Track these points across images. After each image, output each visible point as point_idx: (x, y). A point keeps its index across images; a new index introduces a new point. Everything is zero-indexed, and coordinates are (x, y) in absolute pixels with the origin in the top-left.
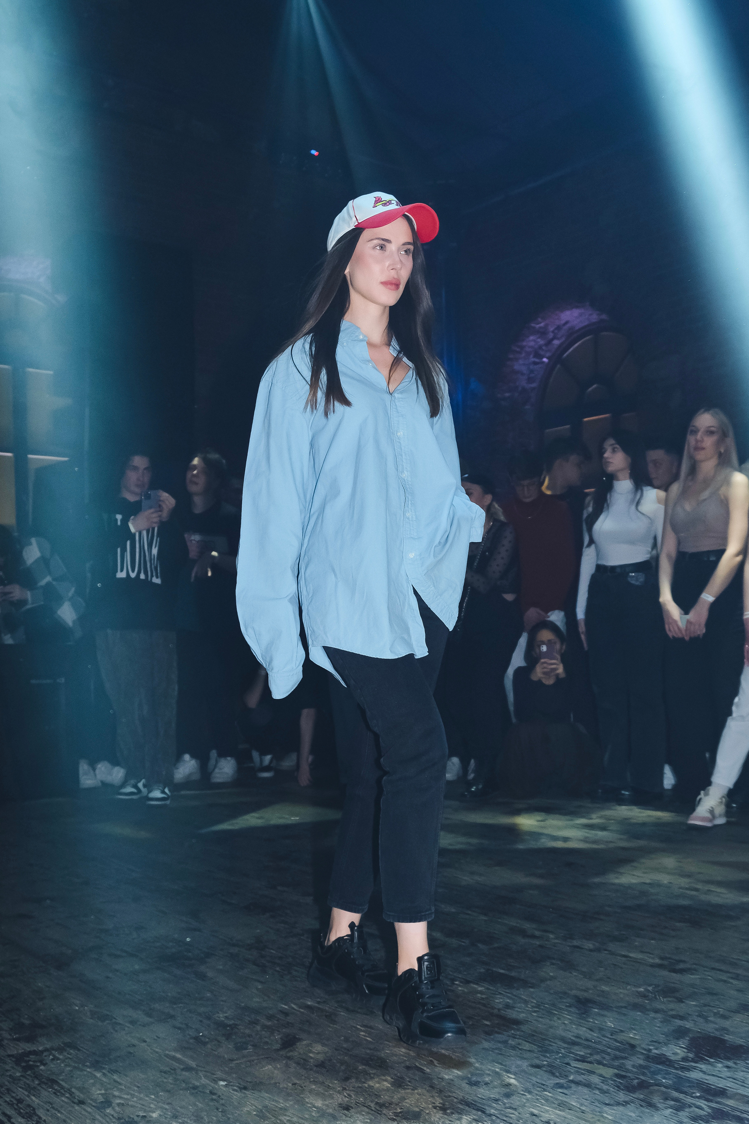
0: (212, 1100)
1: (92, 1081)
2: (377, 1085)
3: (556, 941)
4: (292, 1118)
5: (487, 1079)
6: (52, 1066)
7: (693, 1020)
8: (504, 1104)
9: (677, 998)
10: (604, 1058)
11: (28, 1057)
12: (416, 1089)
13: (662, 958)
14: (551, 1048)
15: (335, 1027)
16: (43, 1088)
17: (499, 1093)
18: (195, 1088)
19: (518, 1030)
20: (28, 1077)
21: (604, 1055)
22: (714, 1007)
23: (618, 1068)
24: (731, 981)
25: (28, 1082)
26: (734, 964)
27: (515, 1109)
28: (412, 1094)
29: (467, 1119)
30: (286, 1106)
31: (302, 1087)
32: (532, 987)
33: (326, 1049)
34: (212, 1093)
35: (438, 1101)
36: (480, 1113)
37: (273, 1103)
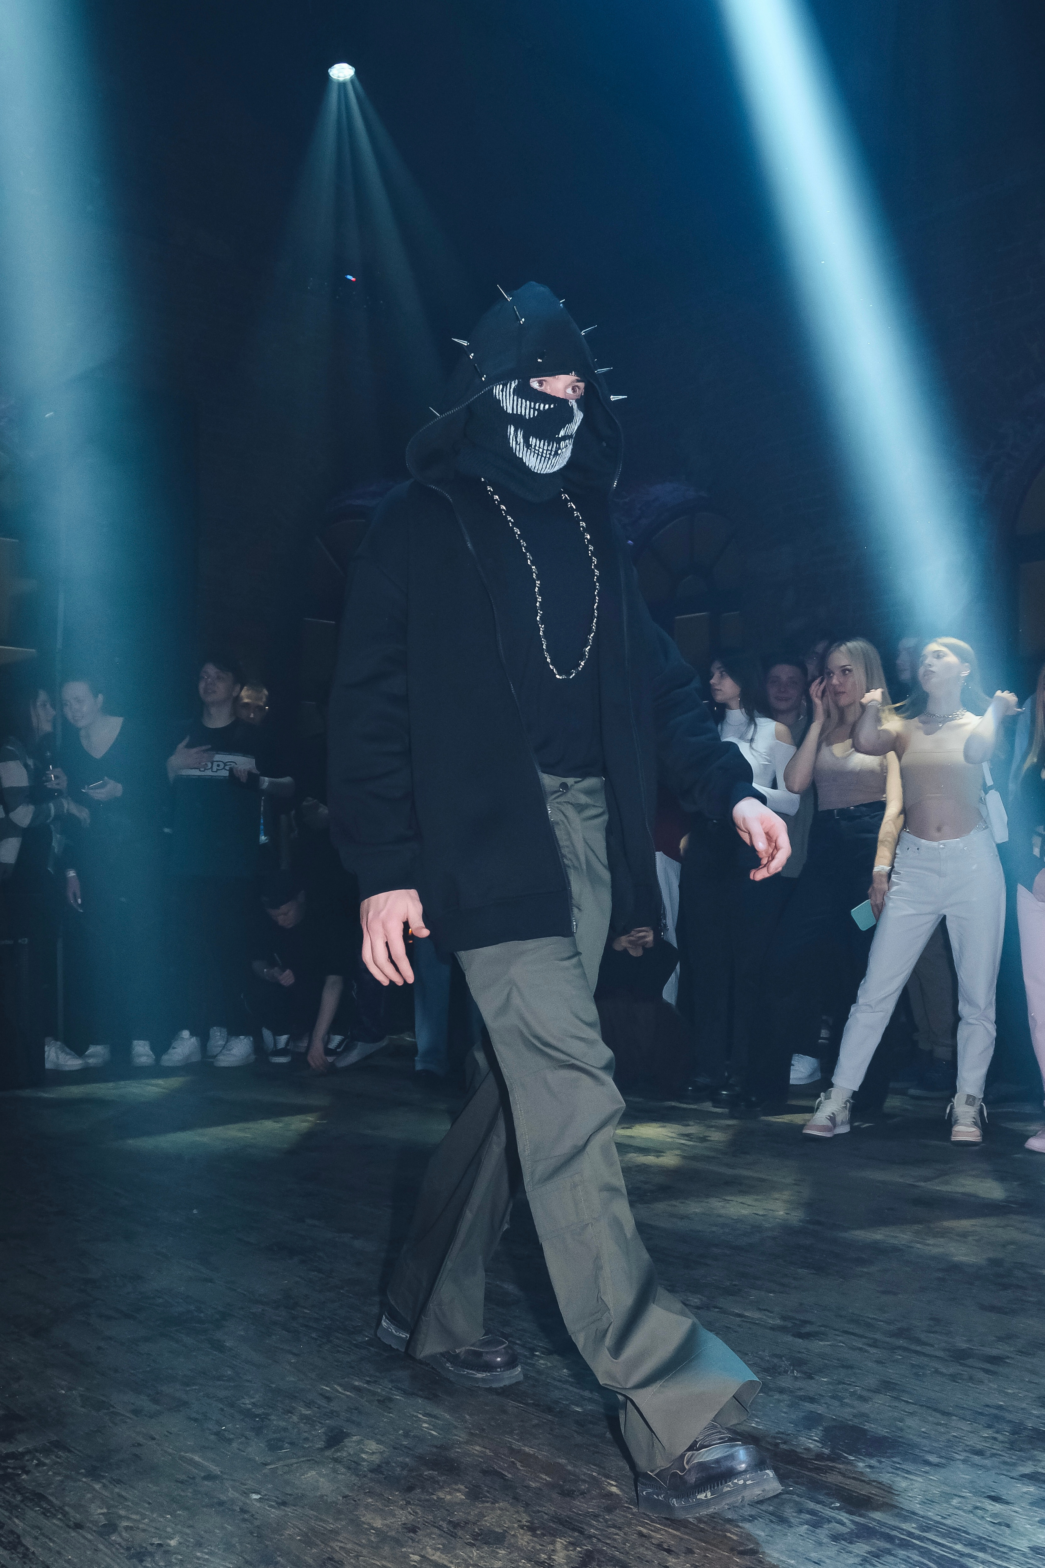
0: (244, 1520)
1: (89, 1495)
2: (449, 1497)
4: (346, 1544)
5: (583, 1487)
6: (38, 1475)
7: (826, 1404)
8: (606, 1521)
9: (805, 1373)
11: (5, 1461)
12: (498, 1502)
15: (391, 1417)
16: (27, 1506)
18: (221, 1503)
20: (7, 1491)
22: (849, 1385)
24: (867, 1348)
25: (8, 1498)
27: (620, 1529)
28: (493, 1509)
29: (561, 1542)
30: (337, 1527)
31: (355, 1501)
33: (381, 1447)
34: (243, 1511)
36: (576, 1534)
37: (321, 1523)
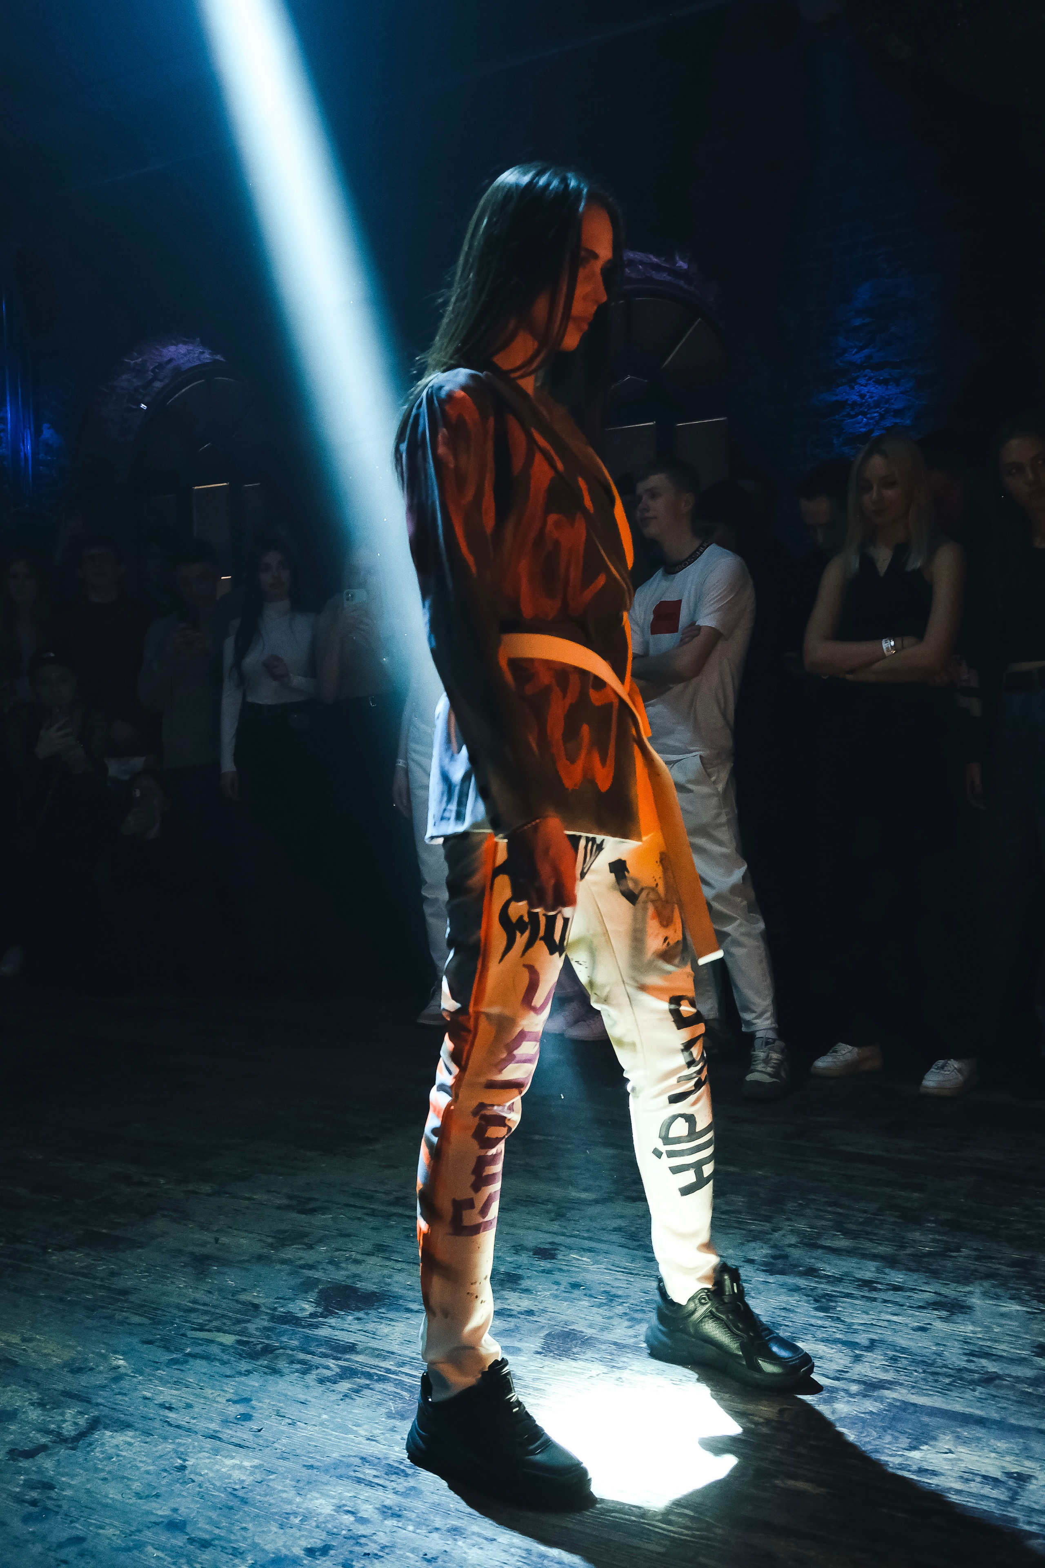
3: (168, 1187)
5: (91, 1364)
7: (323, 1269)
8: (113, 1390)
9: (306, 1244)
10: (224, 1324)
13: (290, 1197)
14: (164, 1318)
17: (106, 1379)
19: (126, 1301)
21: (225, 1321)
22: (346, 1251)
23: (242, 1333)
24: (366, 1217)
26: (370, 1198)
32: (139, 1247)
35: (35, 1396)
36: (85, 1404)
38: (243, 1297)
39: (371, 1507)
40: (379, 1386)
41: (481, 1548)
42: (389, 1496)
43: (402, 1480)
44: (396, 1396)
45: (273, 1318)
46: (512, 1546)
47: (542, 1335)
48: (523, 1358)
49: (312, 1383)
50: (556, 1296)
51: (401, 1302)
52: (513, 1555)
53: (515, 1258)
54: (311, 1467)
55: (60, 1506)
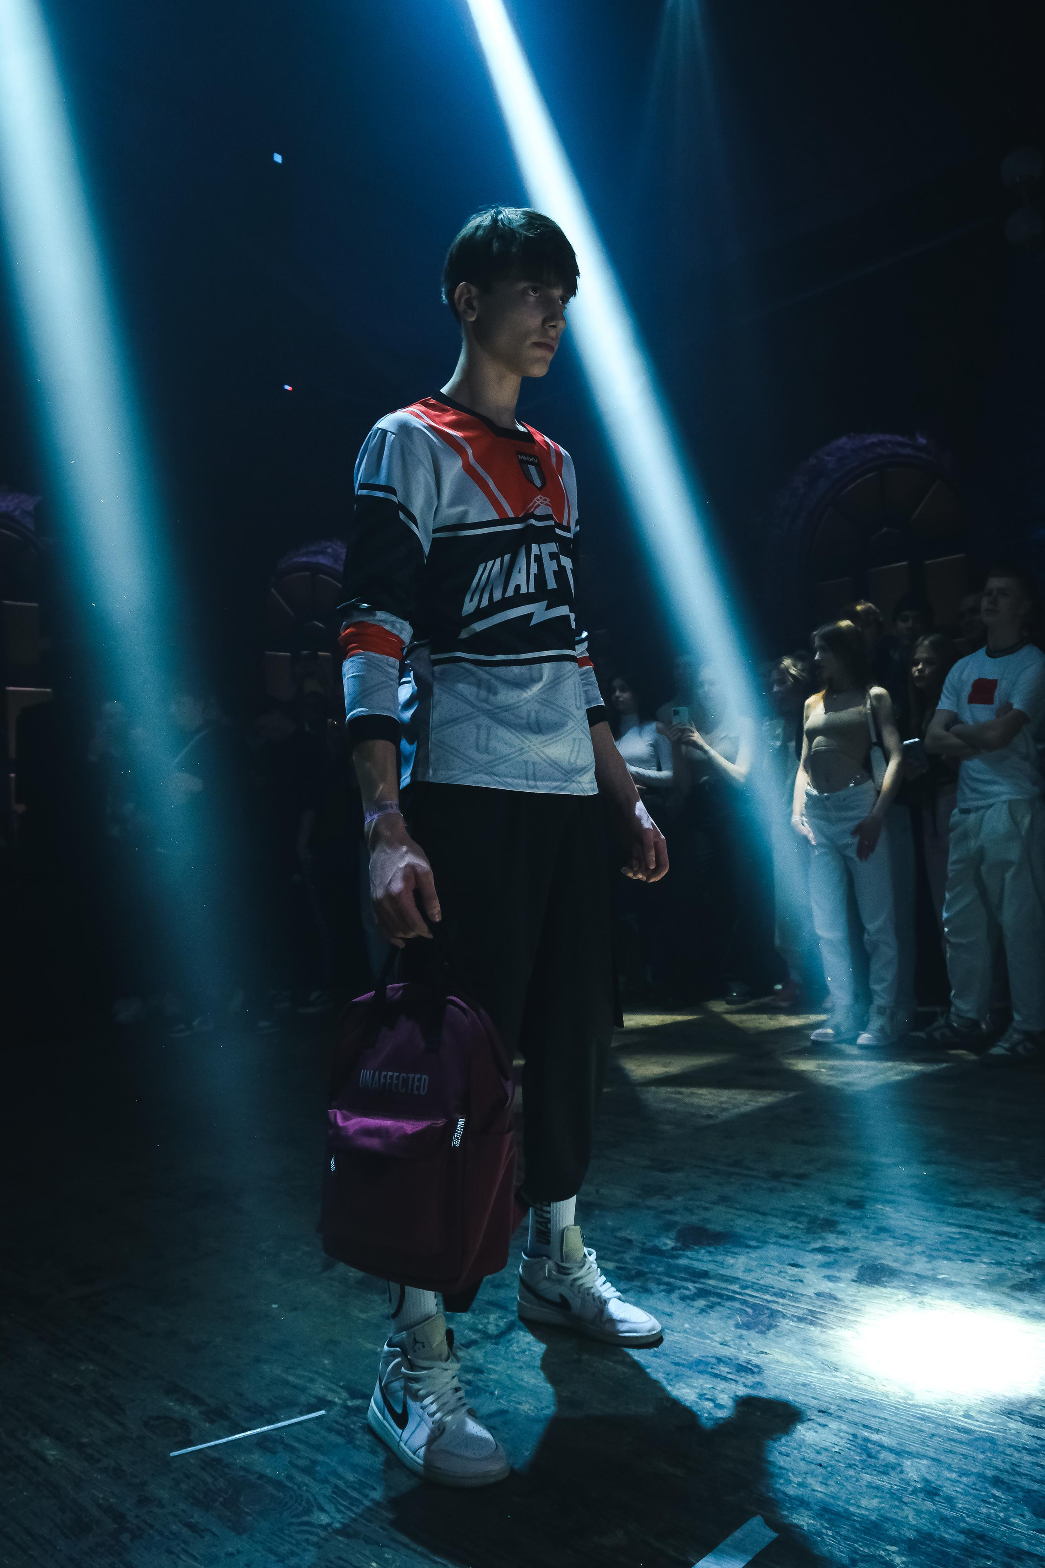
7: (680, 1214)
9: (666, 1195)
13: (653, 1160)
22: (697, 1200)
24: (711, 1175)
26: (713, 1161)
38: (620, 1234)
39: (726, 1396)
40: (729, 1304)
41: (816, 1432)
42: (740, 1388)
43: (750, 1376)
44: (742, 1312)
45: (643, 1250)
46: (840, 1431)
47: (857, 1267)
48: (842, 1285)
49: (676, 1300)
50: (866, 1238)
51: (742, 1240)
52: (842, 1438)
53: (832, 1208)
54: (678, 1364)
55: (488, 1386)
